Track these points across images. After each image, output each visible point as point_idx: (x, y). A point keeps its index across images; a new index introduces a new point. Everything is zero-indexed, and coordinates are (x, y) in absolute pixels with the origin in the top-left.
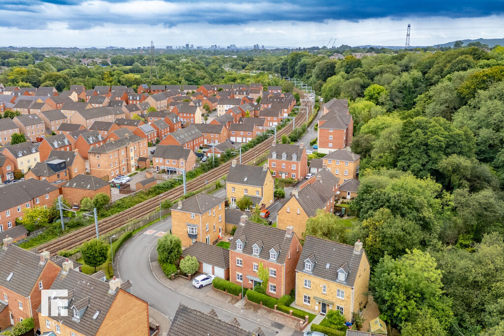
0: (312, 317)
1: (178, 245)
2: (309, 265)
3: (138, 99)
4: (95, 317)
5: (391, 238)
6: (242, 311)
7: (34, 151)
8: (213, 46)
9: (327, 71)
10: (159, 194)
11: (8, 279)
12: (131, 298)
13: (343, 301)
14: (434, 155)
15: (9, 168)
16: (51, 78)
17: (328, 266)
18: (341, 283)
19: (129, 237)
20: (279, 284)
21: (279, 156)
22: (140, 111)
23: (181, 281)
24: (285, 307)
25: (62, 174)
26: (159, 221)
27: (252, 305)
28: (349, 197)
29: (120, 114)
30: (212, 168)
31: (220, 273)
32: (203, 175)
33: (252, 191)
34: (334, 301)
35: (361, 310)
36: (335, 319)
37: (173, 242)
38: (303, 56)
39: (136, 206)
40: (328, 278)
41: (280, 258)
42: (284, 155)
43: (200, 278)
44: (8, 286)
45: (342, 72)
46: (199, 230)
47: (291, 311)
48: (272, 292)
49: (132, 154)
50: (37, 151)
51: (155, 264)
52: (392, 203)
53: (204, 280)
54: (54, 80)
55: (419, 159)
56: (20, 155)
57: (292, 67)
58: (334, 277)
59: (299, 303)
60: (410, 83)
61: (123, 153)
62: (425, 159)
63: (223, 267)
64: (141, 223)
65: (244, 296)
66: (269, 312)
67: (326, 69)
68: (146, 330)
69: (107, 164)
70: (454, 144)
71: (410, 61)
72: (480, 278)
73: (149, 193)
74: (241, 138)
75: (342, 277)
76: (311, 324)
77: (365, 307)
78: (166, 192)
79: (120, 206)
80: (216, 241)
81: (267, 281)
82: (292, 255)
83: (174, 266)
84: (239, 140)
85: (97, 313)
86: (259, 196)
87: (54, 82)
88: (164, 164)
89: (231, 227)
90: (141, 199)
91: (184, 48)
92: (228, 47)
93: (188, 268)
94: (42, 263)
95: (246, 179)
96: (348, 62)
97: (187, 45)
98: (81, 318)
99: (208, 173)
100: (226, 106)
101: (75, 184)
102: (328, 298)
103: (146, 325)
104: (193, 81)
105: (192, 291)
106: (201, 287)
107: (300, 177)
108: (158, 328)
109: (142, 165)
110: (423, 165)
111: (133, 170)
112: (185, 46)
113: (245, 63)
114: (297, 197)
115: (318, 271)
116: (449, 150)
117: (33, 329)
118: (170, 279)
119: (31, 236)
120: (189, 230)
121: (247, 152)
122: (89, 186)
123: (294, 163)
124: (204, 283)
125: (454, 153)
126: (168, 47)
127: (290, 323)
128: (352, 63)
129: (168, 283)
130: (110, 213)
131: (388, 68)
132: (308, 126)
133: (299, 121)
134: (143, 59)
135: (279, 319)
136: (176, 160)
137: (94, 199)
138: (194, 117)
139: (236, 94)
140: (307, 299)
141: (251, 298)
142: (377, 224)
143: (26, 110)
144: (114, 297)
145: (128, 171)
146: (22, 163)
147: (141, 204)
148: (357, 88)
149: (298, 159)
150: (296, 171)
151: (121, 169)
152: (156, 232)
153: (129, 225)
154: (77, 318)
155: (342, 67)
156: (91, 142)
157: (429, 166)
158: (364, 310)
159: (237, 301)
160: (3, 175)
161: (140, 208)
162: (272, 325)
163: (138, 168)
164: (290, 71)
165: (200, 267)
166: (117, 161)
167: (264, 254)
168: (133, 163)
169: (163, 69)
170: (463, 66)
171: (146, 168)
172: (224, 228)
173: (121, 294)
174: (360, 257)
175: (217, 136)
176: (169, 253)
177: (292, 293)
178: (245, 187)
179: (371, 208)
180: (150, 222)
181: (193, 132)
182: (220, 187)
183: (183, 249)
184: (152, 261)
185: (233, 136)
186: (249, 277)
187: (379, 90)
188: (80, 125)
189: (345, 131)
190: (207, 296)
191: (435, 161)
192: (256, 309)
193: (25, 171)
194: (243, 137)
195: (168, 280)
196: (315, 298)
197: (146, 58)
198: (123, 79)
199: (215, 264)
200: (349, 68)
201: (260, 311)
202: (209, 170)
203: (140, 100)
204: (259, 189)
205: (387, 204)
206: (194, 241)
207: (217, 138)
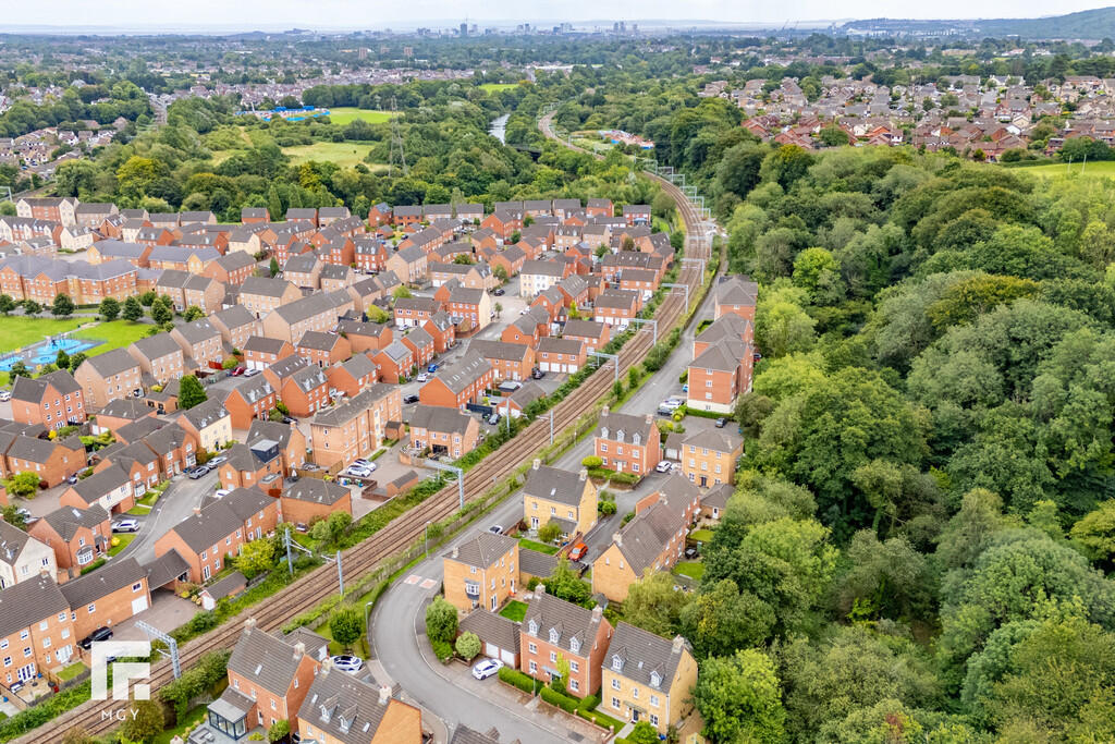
0: (619, 726)
1: (454, 617)
2: (617, 663)
3: (373, 253)
4: (365, 729)
5: (729, 625)
6: (534, 715)
7: (222, 415)
8: (522, 27)
9: (744, 171)
10: (422, 500)
11: (257, 672)
12: (405, 707)
13: (658, 709)
14: (848, 458)
15: (189, 448)
16: (201, 185)
17: (640, 665)
18: (654, 688)
19: (385, 589)
20: (583, 682)
21: (612, 435)
22: (380, 292)
23: (458, 667)
24: (586, 713)
25: (274, 463)
26: (425, 559)
27: (547, 706)
28: (715, 516)
29: (346, 303)
30: (505, 440)
31: (509, 658)
32: (490, 456)
33: (564, 511)
34: (647, 708)
35: (683, 718)
36: (645, 733)
37: (447, 613)
38: (701, 126)
39: (390, 525)
40: (640, 682)
41: (583, 648)
42: (620, 434)
43: (482, 665)
44: (255, 681)
45: (771, 183)
46: (481, 588)
47: (594, 719)
48: (574, 689)
49: (377, 421)
50: (226, 413)
51: (423, 638)
52: (740, 573)
53: (487, 668)
54: (207, 189)
55: (827, 460)
56: (204, 425)
57: (680, 147)
58: (647, 681)
59: (606, 706)
60: (880, 247)
61: (363, 421)
62: (834, 462)
63: (512, 652)
64: (399, 564)
65: (536, 695)
66: (568, 717)
67: (742, 168)
68: (418, 740)
69: (341, 443)
70: (882, 440)
71: (897, 184)
72: (820, 692)
73: (407, 500)
74: (558, 365)
75: (656, 681)
76: (615, 738)
77: (690, 714)
78: (433, 497)
79: (367, 528)
80: (506, 600)
81: (567, 676)
82: (600, 644)
83: (448, 646)
84: (555, 368)
85: (368, 725)
86: (573, 519)
87: (208, 192)
88: (428, 438)
89: (527, 577)
90: (395, 513)
91: (457, 32)
92: (556, 29)
93: (466, 651)
94: (296, 657)
95: (553, 492)
96: (785, 158)
97: (464, 27)
98: (350, 729)
99: (500, 450)
100: (535, 276)
101: (300, 494)
102: (641, 705)
103: (419, 734)
104: (476, 180)
105: (472, 685)
106: (484, 678)
107: (646, 470)
108: (431, 736)
109: (393, 435)
110: (832, 472)
111: (379, 445)
112: (459, 29)
113: (586, 108)
114: (620, 544)
115: (628, 670)
116: (873, 450)
117: (288, 734)
118: (444, 664)
119: (252, 586)
120: (467, 587)
121: (568, 398)
122: (321, 498)
123: (636, 448)
124: (487, 673)
125: (880, 454)
126: (420, 31)
127: (591, 734)
128: (793, 162)
129: (439, 669)
130: (352, 542)
131: (849, 199)
132: (685, 328)
133: (671, 311)
134: (371, 93)
135: (579, 729)
136: (448, 435)
137: (330, 521)
138: (477, 311)
139: (558, 234)
140: (617, 702)
141: (545, 698)
142: (714, 603)
143: (179, 290)
144: (385, 708)
145: (372, 448)
146: (206, 437)
147: (395, 521)
148: (783, 249)
149: (643, 441)
150: (640, 461)
151: (361, 446)
152: (422, 581)
153: (381, 565)
154: (344, 728)
155: (773, 168)
156: (308, 388)
157: (840, 474)
158: (690, 717)
159: (530, 699)
160: (181, 460)
161: (396, 529)
162: (569, 736)
163: (386, 440)
164: (675, 155)
165: (483, 648)
166: (355, 436)
167: (564, 642)
168: (379, 434)
169: (414, 141)
170: (967, 235)
171: (398, 440)
172: (518, 579)
173: (392, 703)
174: (679, 656)
175: (516, 364)
176: (442, 628)
177: (598, 694)
178: (554, 504)
179: (714, 576)
180: (411, 562)
181: (475, 364)
182: (517, 487)
183: (459, 620)
184: (418, 633)
185: (544, 361)
186: (544, 668)
187: (821, 261)
188: (282, 342)
189: (734, 373)
190: (491, 692)
191: (851, 467)
192: (552, 712)
193: (211, 450)
194: (562, 363)
195: (441, 666)
196: (624, 702)
197: (376, 91)
198: (338, 180)
199: (502, 646)
200: (787, 171)
201: (556, 716)
202: (501, 444)
203: (376, 254)
204: (573, 509)
205: (734, 573)
206: (475, 602)
207: (516, 369)
